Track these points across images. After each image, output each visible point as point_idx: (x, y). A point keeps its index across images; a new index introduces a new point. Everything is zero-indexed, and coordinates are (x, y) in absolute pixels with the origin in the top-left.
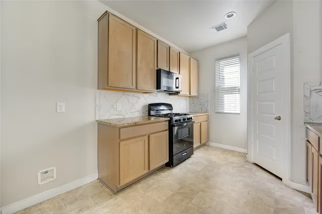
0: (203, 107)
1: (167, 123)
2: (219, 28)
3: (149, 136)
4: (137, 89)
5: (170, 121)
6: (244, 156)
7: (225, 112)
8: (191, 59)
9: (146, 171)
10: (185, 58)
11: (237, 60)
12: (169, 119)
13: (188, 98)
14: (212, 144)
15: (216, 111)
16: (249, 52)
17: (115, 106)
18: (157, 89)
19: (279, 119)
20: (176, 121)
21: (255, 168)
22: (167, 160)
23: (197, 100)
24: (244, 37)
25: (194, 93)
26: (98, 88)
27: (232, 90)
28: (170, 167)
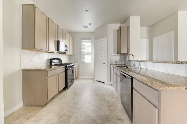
0: (76, 61)
1: (64, 68)
2: (85, 27)
3: (58, 75)
4: (48, 50)
5: (66, 67)
6: (93, 79)
7: (85, 62)
8: (71, 36)
9: (57, 92)
10: (68, 35)
11: (90, 41)
12: (65, 66)
13: (67, 56)
14: (79, 77)
15: (82, 62)
16: (95, 39)
17: (32, 60)
18: (57, 51)
19: (104, 64)
20: (69, 67)
21: (97, 82)
22: (64, 86)
23: (72, 57)
24: (93, 32)
25: (71, 54)
26: (22, 49)
27: (88, 53)
28: (66, 89)
